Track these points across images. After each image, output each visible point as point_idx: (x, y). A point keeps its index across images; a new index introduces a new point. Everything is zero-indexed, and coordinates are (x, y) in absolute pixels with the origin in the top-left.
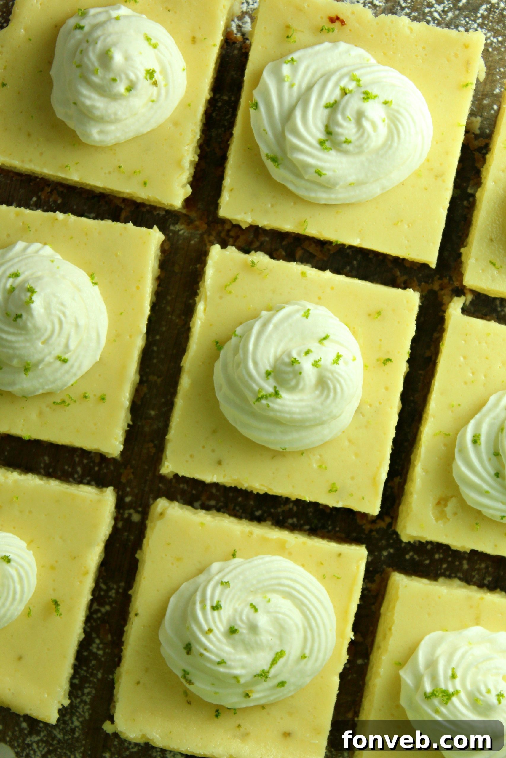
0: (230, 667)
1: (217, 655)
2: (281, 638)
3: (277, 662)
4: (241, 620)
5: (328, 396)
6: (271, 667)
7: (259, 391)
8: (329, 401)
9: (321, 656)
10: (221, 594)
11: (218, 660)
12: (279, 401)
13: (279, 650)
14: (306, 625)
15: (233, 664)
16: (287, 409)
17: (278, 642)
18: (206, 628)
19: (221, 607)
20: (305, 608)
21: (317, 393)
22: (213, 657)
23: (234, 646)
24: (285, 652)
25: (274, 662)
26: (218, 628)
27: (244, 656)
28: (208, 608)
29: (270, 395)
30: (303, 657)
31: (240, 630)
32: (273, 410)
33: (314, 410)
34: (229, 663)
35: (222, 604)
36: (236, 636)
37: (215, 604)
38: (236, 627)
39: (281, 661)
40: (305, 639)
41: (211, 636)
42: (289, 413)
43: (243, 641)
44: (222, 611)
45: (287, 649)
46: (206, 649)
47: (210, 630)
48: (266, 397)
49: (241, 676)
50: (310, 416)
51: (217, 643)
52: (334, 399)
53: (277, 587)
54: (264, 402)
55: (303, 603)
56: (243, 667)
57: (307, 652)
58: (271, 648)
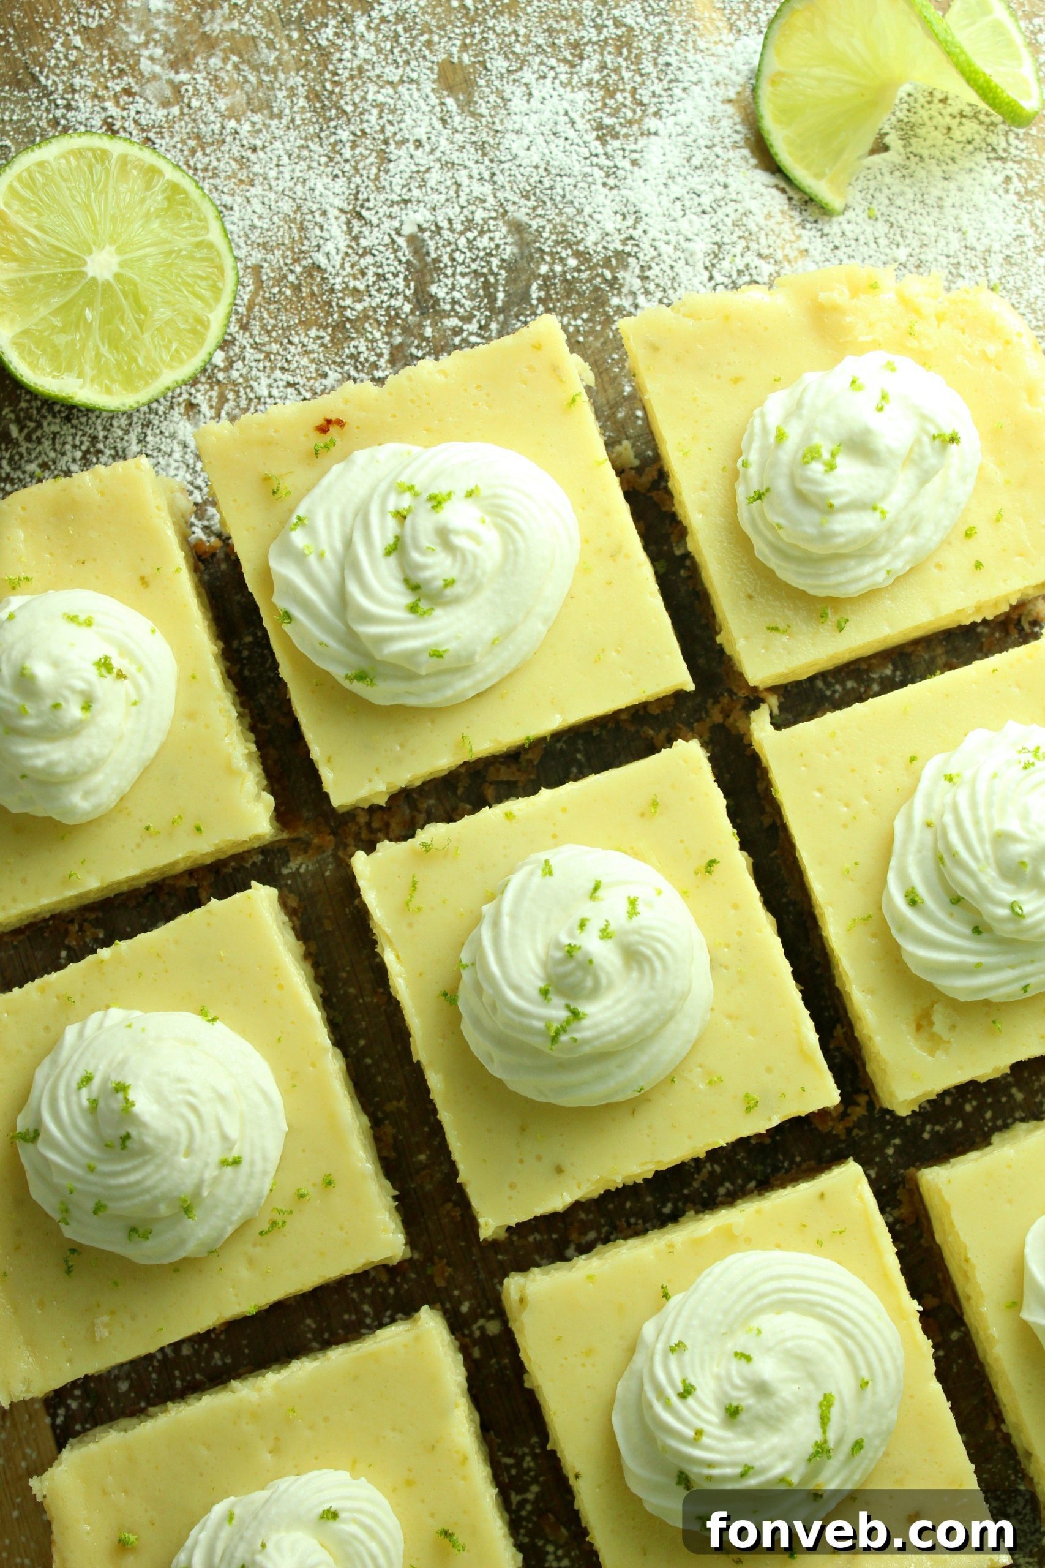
0: (763, 1470)
1: (733, 1464)
2: (812, 1377)
3: (829, 1419)
4: (735, 1387)
5: (653, 970)
6: (824, 1432)
7: (548, 1027)
8: (659, 977)
9: (889, 1366)
10: (681, 1367)
11: (738, 1470)
12: (585, 1023)
13: (820, 1398)
14: (837, 1333)
15: (763, 1462)
16: (605, 1028)
17: (811, 1386)
18: (690, 1433)
19: (692, 1386)
20: (819, 1310)
21: (635, 975)
22: (728, 1471)
23: (749, 1434)
24: (831, 1395)
25: (824, 1421)
26: (708, 1422)
27: (775, 1440)
28: (675, 1400)
29: (568, 1022)
30: (864, 1385)
31: (743, 1404)
32: (586, 1042)
33: (646, 1004)
34: (757, 1464)
35: (692, 1380)
36: (743, 1417)
37: (681, 1390)
38: (735, 1404)
39: (835, 1412)
40: (849, 1355)
41: (705, 1440)
42: (613, 1031)
43: (758, 1418)
44: (698, 1392)
45: (831, 1388)
46: (710, 1465)
47: (699, 1433)
48: (562, 1030)
49: (789, 1472)
50: (647, 1015)
51: (722, 1446)
52: (665, 968)
53: (758, 1304)
54: (564, 1038)
56: (783, 1457)
57: (865, 1374)
58: (807, 1401)
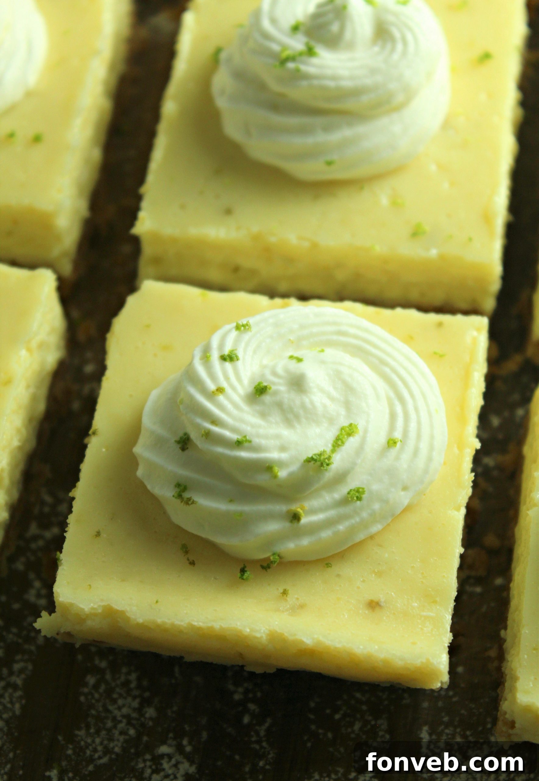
0: (257, 449)
1: (234, 430)
2: (347, 405)
3: (343, 443)
4: (275, 374)
5: (393, 50)
6: (333, 451)
7: (282, 51)
8: (396, 56)
9: (424, 446)
10: (237, 341)
11: (235, 437)
12: (314, 60)
13: (346, 424)
14: (392, 394)
15: (263, 442)
16: (329, 72)
17: (343, 412)
18: (212, 387)
19: (237, 356)
20: (387, 370)
21: (376, 49)
22: (227, 433)
23: (263, 415)
24: (356, 427)
25: (338, 443)
26: (234, 388)
27: (286, 433)
28: (215, 356)
29: (301, 54)
30: (391, 443)
31: (274, 388)
32: (306, 77)
33: (373, 71)
34: (256, 441)
35: (240, 353)
36: (267, 398)
37: (226, 352)
38: (265, 384)
39: (352, 443)
40: (393, 416)
41: (221, 398)
42: (334, 78)
43: (280, 405)
44: (239, 364)
45: (361, 424)
46: (215, 421)
47: (220, 390)
48: (292, 59)
49: (281, 464)
50: (368, 81)
51: (235, 412)
52: (405, 53)
53: (335, 337)
54: (291, 65)
55: (383, 362)
56: (283, 449)
57: (398, 435)
58: (331, 421)
